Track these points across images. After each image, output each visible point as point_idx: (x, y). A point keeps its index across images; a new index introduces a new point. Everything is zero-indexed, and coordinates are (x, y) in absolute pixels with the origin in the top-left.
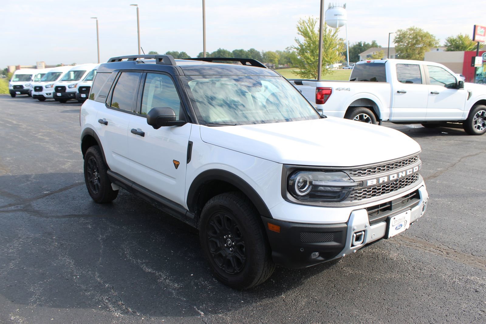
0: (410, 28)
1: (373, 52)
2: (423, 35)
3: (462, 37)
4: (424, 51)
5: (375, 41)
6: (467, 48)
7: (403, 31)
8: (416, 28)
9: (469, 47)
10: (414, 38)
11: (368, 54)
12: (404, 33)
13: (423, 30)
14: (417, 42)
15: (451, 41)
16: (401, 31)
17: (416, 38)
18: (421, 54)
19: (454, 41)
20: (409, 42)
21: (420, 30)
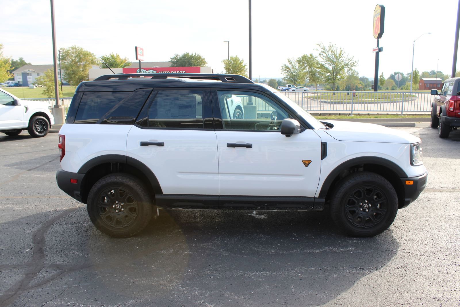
0: (72, 47)
1: (28, 70)
2: (86, 53)
3: (114, 56)
4: (88, 68)
5: (22, 58)
6: (120, 65)
7: (65, 49)
8: (78, 47)
9: (121, 64)
10: (77, 56)
11: (23, 72)
12: (67, 51)
13: (84, 49)
14: (81, 60)
15: (105, 59)
16: (64, 49)
17: (80, 56)
18: (85, 71)
19: (108, 59)
20: (73, 60)
21: (82, 49)
